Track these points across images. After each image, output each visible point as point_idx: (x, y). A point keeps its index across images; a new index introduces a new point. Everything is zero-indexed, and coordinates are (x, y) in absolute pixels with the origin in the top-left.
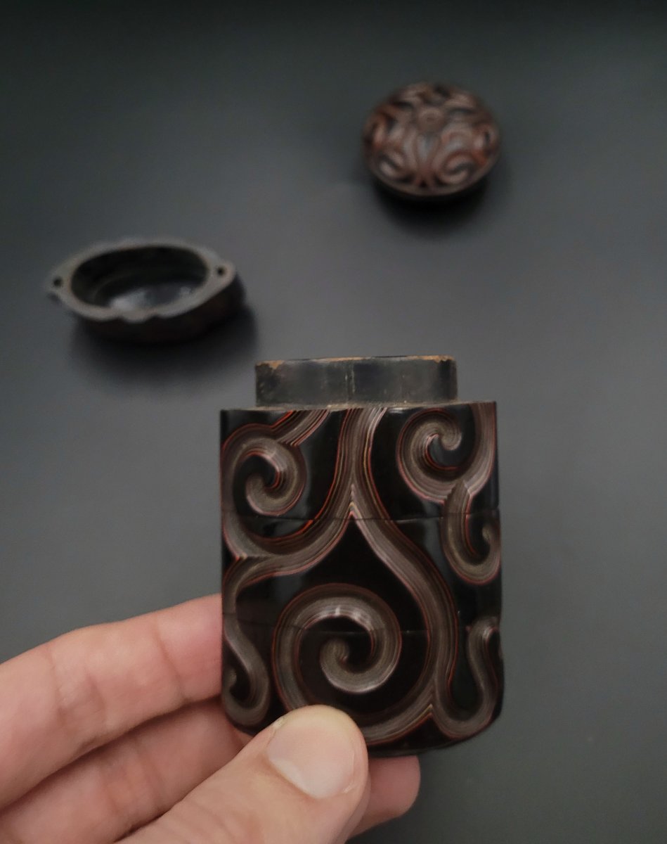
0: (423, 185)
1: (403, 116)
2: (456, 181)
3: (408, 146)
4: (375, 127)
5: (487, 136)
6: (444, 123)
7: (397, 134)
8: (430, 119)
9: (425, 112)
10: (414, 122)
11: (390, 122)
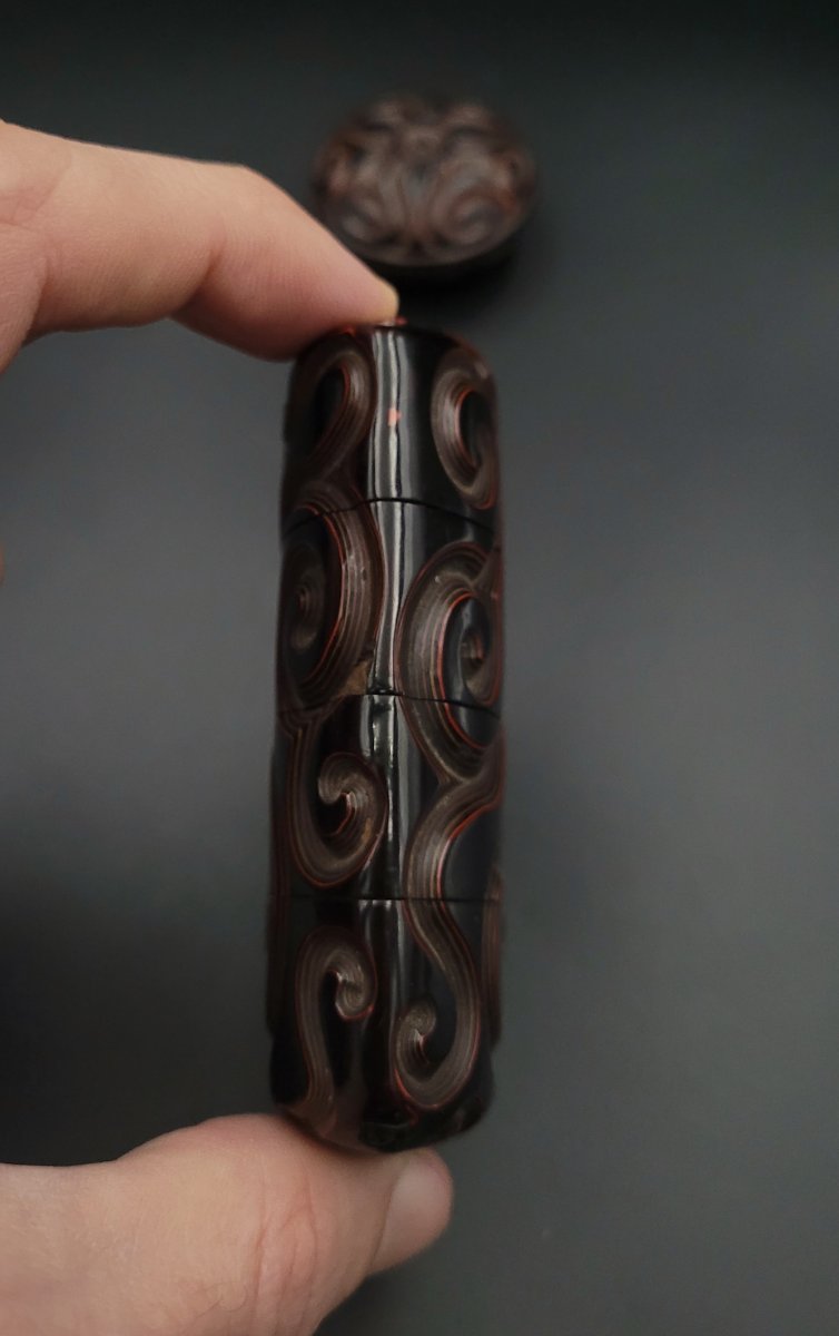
0: (417, 247)
1: (377, 144)
2: (473, 238)
3: (388, 188)
4: (332, 164)
5: (513, 167)
6: (446, 149)
7: (368, 172)
8: (422, 144)
9: (415, 135)
10: (396, 151)
11: (357, 154)
